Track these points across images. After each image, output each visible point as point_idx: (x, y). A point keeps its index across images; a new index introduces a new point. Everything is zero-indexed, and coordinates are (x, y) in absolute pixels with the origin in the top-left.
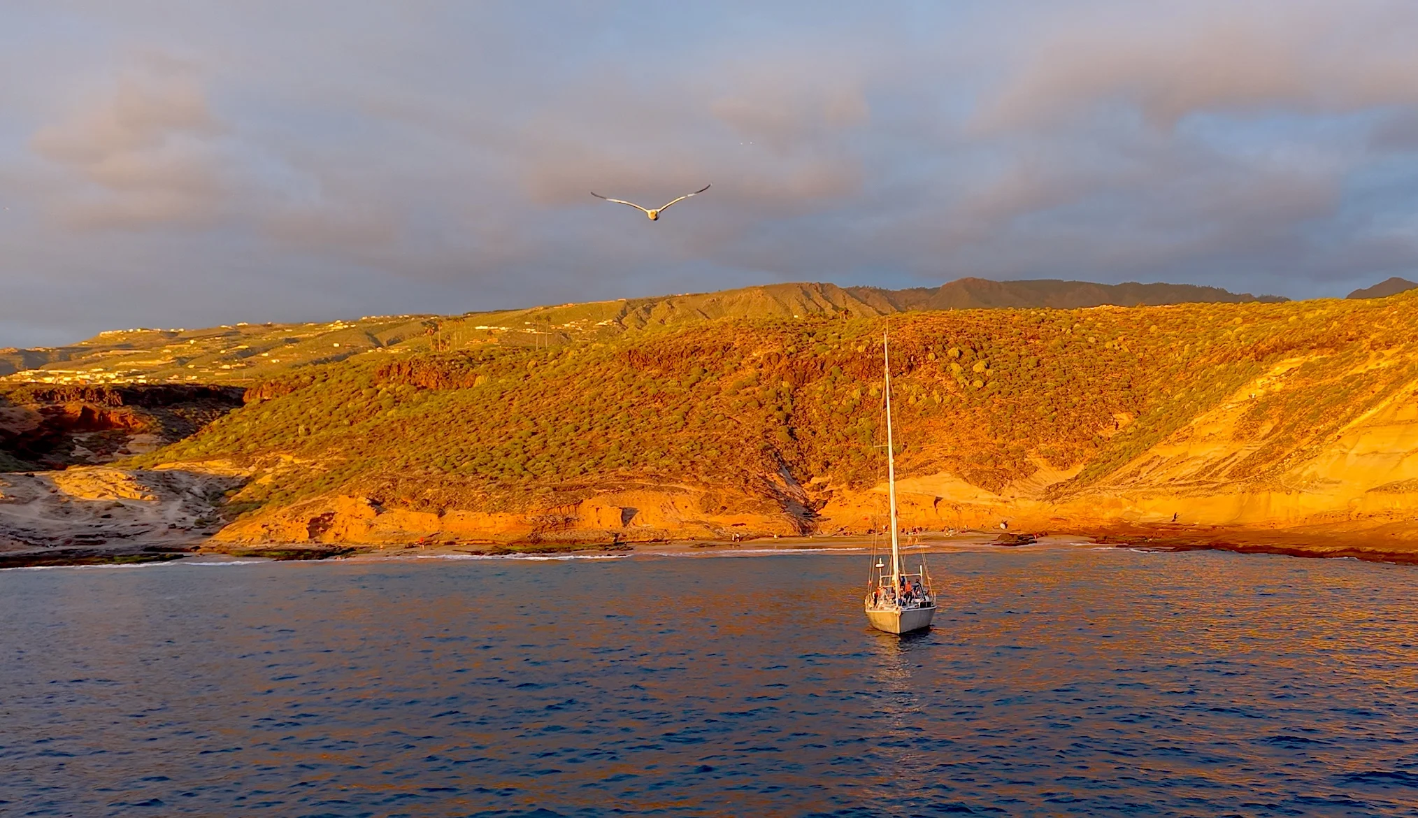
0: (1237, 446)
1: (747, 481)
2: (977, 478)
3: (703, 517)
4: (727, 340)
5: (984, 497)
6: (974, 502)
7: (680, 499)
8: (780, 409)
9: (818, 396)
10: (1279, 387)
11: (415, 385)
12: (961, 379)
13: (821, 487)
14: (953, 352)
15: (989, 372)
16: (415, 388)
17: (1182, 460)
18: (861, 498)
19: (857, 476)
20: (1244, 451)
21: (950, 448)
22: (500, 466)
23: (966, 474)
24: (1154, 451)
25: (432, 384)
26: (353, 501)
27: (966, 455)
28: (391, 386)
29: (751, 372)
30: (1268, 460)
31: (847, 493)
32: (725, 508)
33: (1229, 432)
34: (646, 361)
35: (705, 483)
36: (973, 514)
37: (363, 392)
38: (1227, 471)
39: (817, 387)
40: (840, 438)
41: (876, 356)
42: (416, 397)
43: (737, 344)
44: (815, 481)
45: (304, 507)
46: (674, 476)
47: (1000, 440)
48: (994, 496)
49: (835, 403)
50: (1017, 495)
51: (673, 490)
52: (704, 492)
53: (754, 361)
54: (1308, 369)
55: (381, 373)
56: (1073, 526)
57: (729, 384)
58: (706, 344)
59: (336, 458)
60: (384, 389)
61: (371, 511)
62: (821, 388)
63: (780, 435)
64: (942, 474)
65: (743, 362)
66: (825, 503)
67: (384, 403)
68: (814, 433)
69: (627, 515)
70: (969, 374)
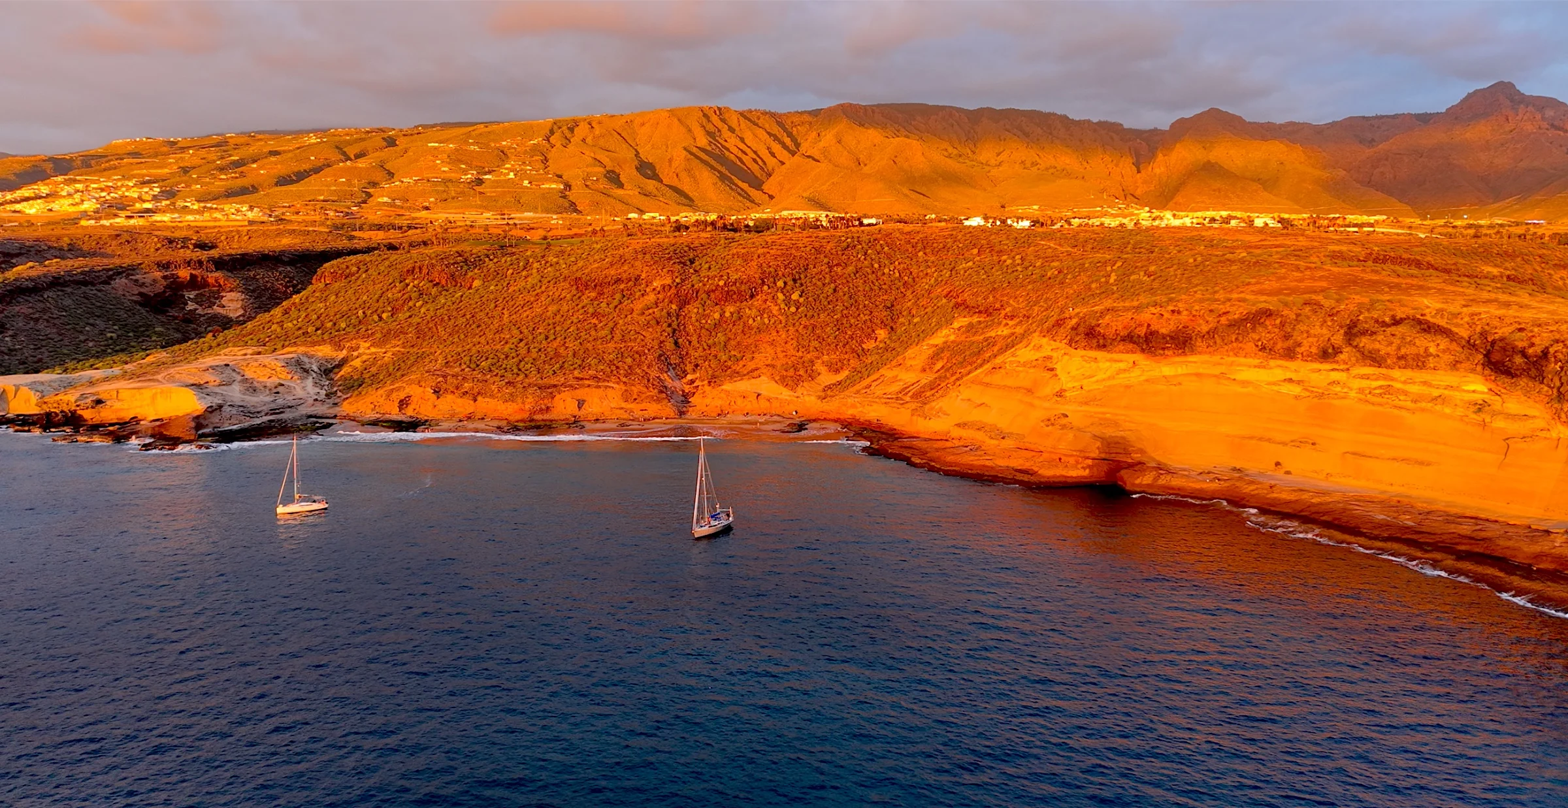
0: (922, 375)
1: (649, 381)
2: (783, 381)
3: (624, 405)
4: (637, 273)
5: (785, 393)
6: (780, 397)
7: (610, 392)
8: (670, 325)
9: (693, 316)
10: (952, 338)
11: (431, 281)
12: (783, 306)
13: (692, 382)
14: (780, 284)
15: (801, 300)
16: (431, 284)
17: (895, 379)
18: (715, 392)
19: (714, 377)
20: (926, 379)
21: (770, 359)
22: (504, 366)
23: (777, 378)
24: (882, 371)
25: (444, 282)
26: (422, 389)
27: (778, 364)
28: (416, 282)
29: (652, 297)
30: (932, 389)
31: (707, 388)
32: (635, 399)
33: (920, 367)
34: (587, 286)
35: (624, 383)
36: (778, 405)
37: (397, 284)
38: (910, 394)
39: (693, 309)
40: (706, 347)
41: (731, 288)
42: (434, 291)
43: (644, 275)
44: (689, 377)
45: (392, 390)
46: (607, 378)
47: (800, 354)
48: (791, 393)
49: (704, 321)
50: (805, 393)
51: (606, 387)
52: (624, 388)
53: (654, 289)
54: (970, 326)
55: (408, 271)
56: (831, 416)
57: (639, 306)
58: (624, 276)
59: (397, 349)
60: (412, 284)
61: (434, 397)
62: (696, 310)
63: (669, 345)
64: (763, 378)
65: (648, 290)
66: (694, 393)
67: (414, 295)
68: (690, 342)
69: (581, 404)
70: (788, 300)
